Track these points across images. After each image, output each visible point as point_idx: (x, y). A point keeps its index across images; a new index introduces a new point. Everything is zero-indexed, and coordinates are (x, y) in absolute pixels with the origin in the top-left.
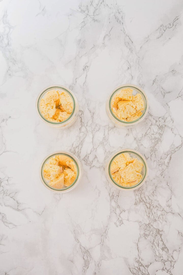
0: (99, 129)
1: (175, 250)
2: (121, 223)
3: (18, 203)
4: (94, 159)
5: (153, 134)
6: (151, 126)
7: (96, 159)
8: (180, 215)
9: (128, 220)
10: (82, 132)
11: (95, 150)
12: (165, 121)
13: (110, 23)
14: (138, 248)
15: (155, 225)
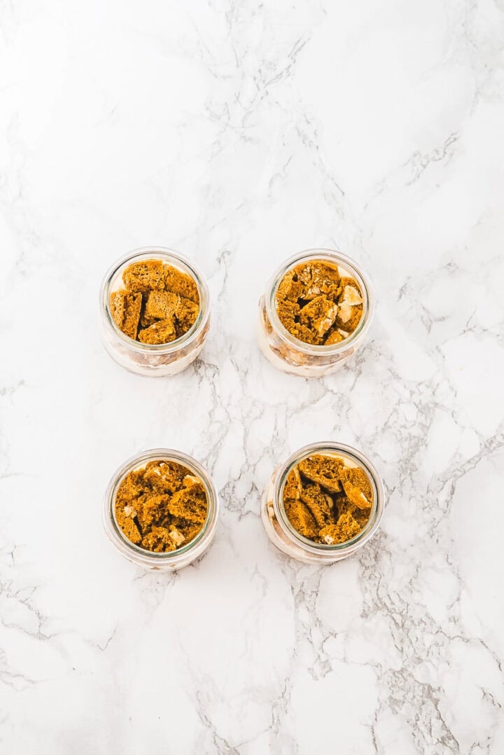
0: (262, 414)
1: (477, 744)
2: (327, 669)
3: (40, 618)
4: (249, 493)
5: (405, 427)
6: (397, 406)
7: (255, 494)
8: (484, 644)
9: (345, 660)
10: (217, 422)
11: (252, 469)
12: (433, 393)
13: (284, 145)
14: (374, 740)
15: (418, 673)
